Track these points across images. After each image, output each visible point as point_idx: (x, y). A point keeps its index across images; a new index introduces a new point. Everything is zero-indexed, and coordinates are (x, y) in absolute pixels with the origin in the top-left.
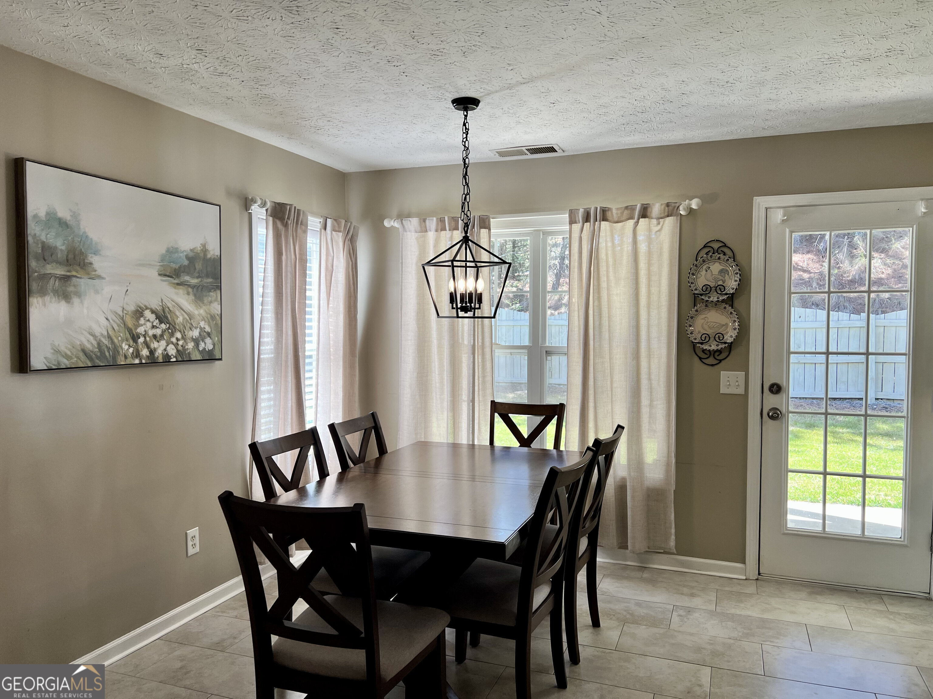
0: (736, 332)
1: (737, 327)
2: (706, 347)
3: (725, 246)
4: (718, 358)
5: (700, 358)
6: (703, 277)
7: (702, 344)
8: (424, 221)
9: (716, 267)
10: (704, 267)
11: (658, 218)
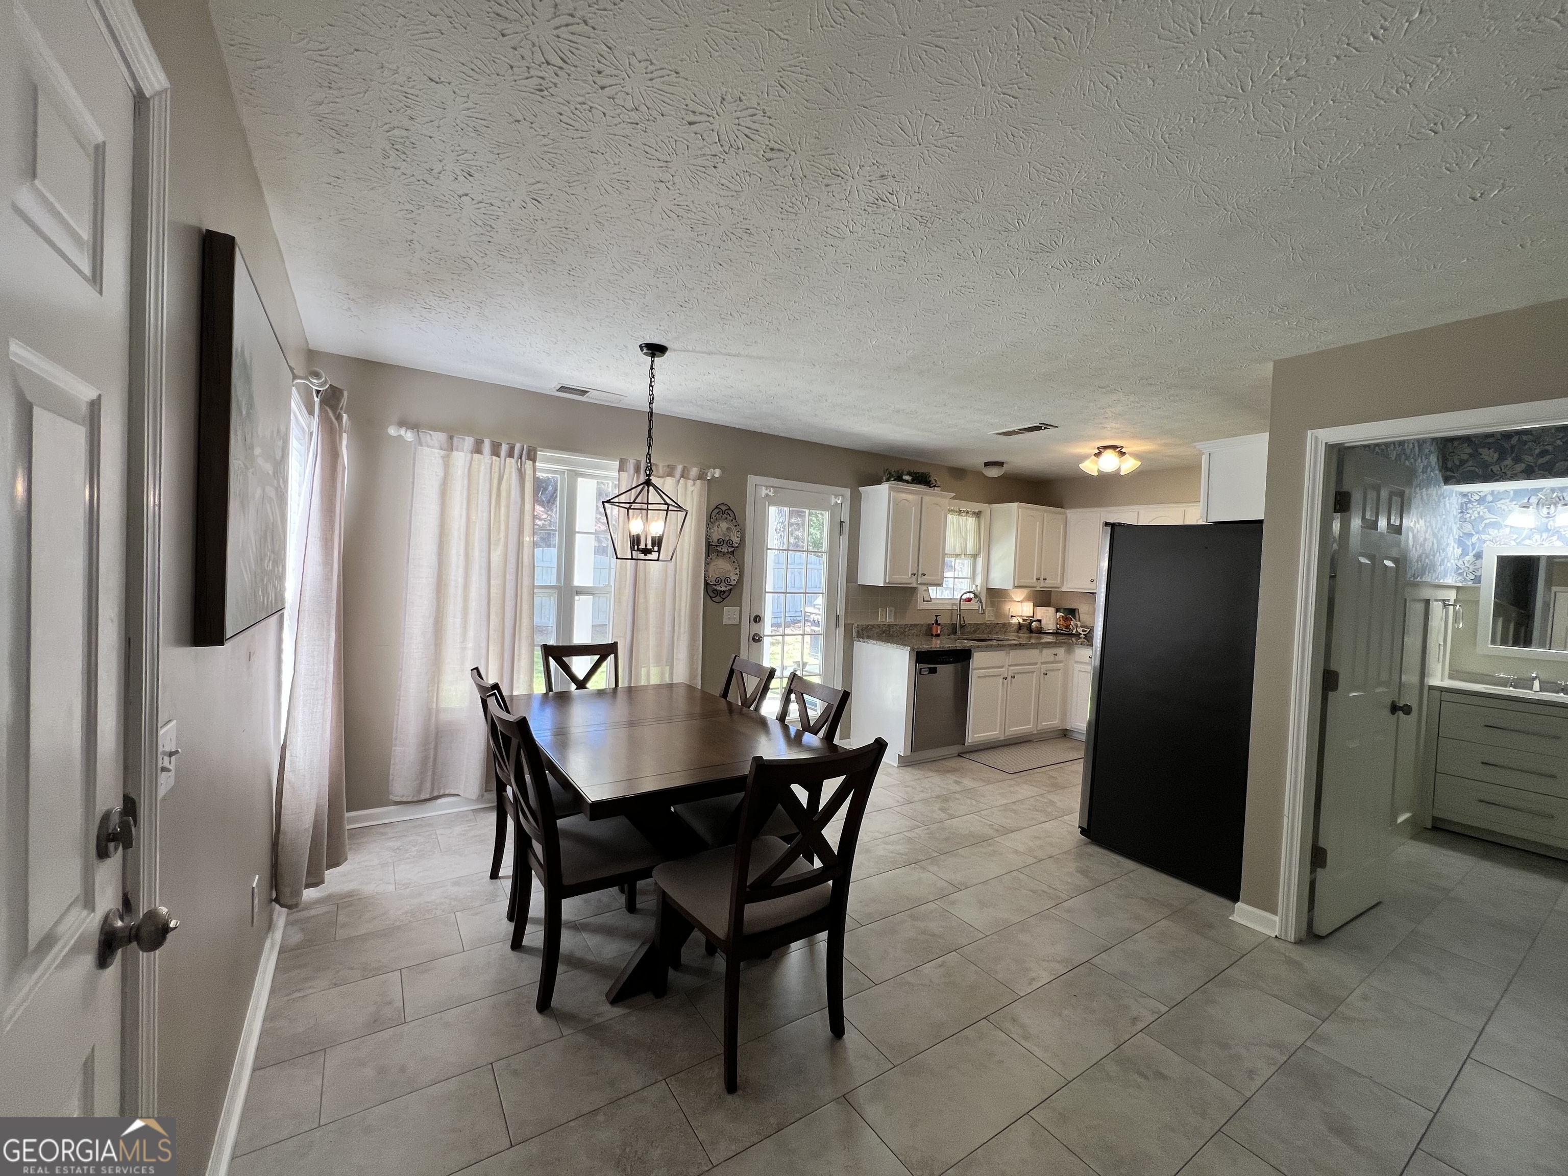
0: (737, 576)
1: (738, 573)
2: (718, 588)
3: (730, 509)
4: (723, 597)
5: (711, 597)
6: (716, 533)
7: (715, 585)
8: (451, 438)
9: (724, 525)
10: (717, 524)
11: (694, 480)
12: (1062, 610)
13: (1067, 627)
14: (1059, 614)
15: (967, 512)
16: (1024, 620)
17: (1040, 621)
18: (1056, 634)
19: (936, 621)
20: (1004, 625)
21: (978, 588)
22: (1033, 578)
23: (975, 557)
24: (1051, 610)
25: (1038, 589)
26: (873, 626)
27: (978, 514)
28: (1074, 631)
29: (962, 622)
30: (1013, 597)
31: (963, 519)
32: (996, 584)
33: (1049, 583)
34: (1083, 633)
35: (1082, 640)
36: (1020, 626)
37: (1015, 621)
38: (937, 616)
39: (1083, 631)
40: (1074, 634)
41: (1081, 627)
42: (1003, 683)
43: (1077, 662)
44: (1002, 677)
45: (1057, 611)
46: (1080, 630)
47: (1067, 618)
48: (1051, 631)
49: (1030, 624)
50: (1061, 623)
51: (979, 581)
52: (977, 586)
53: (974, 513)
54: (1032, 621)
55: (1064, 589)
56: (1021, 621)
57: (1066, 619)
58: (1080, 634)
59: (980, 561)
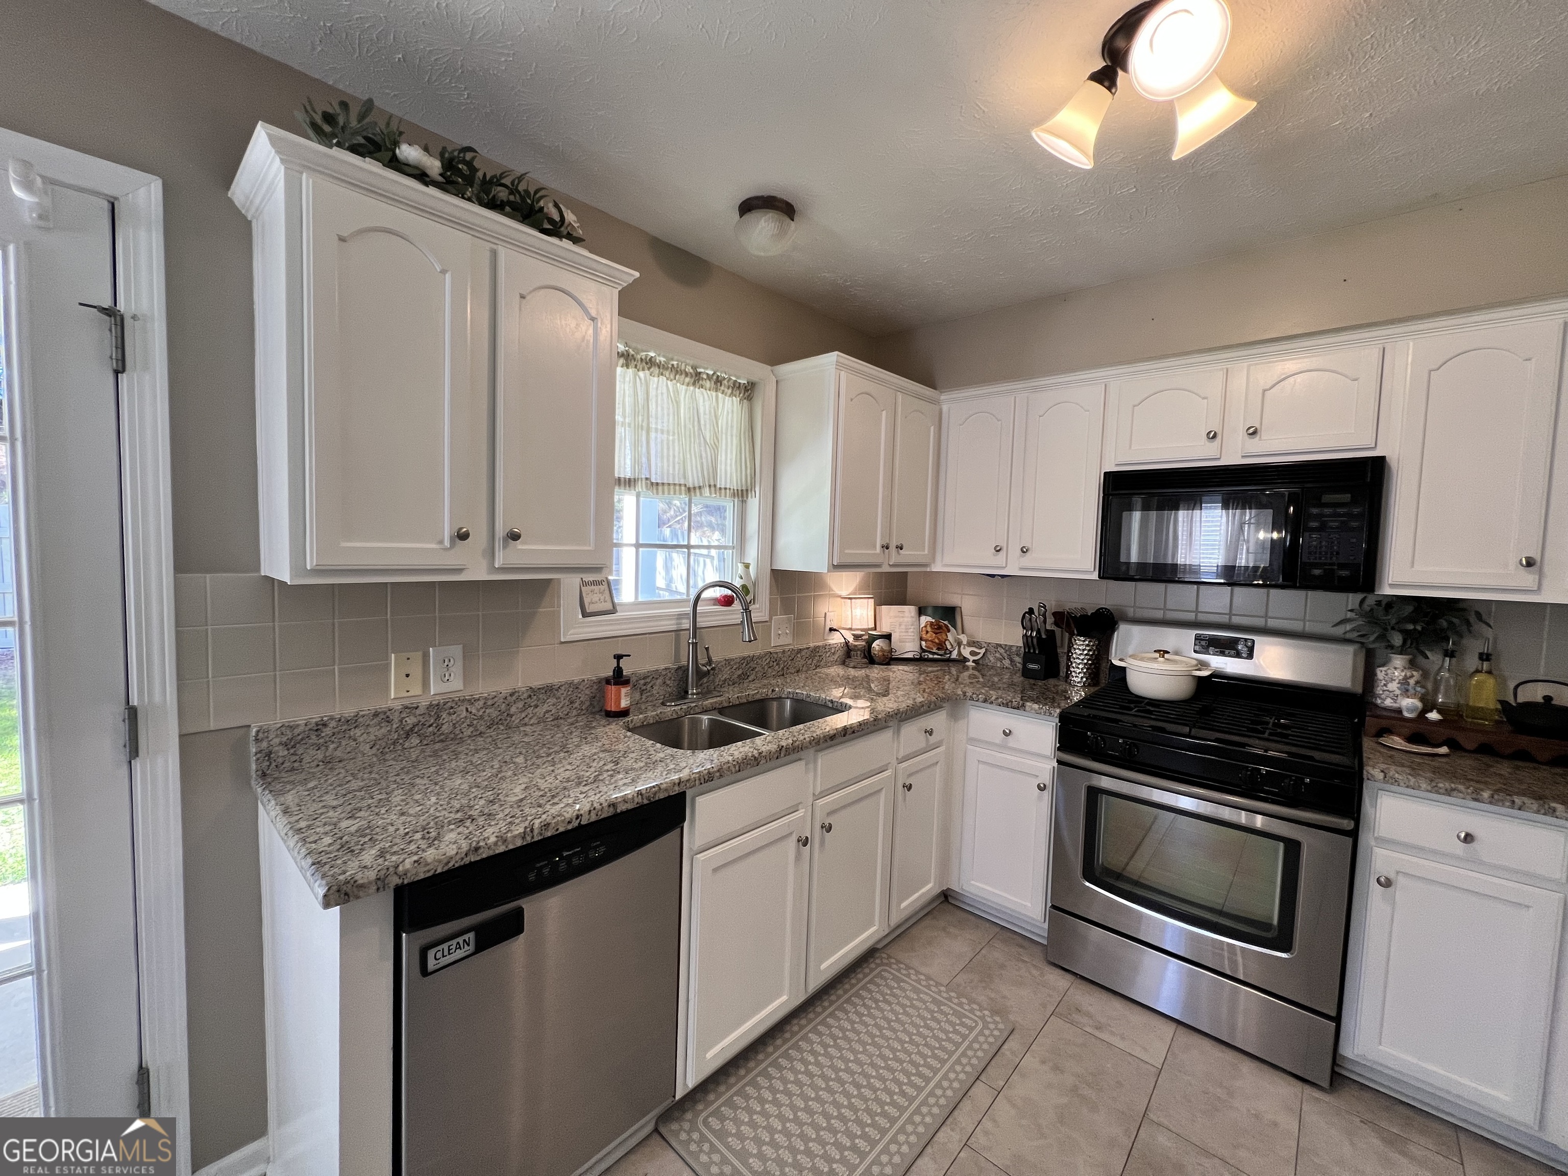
12: (930, 611)
13: (941, 646)
14: (925, 619)
15: (719, 381)
16: (857, 637)
17: (888, 637)
18: (918, 661)
19: (618, 671)
20: (816, 649)
21: (752, 570)
22: (875, 547)
23: (742, 495)
24: (909, 611)
25: (886, 569)
26: (353, 722)
27: (748, 391)
28: (954, 655)
29: (702, 660)
30: (834, 588)
31: (705, 398)
32: (790, 561)
33: (908, 555)
34: (972, 658)
35: (971, 672)
36: (848, 651)
37: (836, 639)
38: (619, 657)
39: (973, 653)
40: (954, 660)
41: (970, 644)
42: (798, 857)
43: (972, 741)
44: (794, 838)
45: (921, 611)
46: (966, 652)
47: (940, 627)
48: (910, 655)
49: (869, 643)
50: (928, 637)
51: (752, 555)
52: (747, 566)
53: (736, 386)
54: (873, 638)
55: (937, 568)
56: (851, 639)
57: (938, 629)
58: (965, 660)
59: (754, 504)
